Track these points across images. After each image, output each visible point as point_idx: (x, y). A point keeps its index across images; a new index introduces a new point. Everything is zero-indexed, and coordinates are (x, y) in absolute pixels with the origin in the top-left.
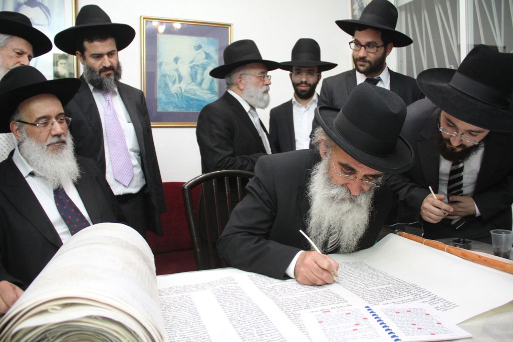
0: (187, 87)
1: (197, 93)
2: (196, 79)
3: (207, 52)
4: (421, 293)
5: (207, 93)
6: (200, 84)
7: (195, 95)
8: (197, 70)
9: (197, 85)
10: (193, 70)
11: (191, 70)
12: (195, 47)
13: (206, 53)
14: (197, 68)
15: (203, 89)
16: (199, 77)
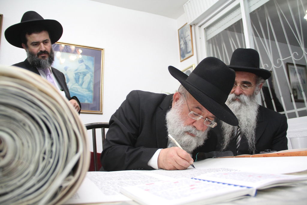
0: (72, 86)
1: (79, 90)
2: (79, 81)
3: (87, 65)
5: (86, 91)
6: (81, 85)
7: (77, 91)
8: (80, 75)
9: (79, 85)
10: (77, 75)
11: (76, 75)
12: (79, 61)
13: (86, 65)
14: (79, 74)
15: (83, 88)
16: (81, 80)
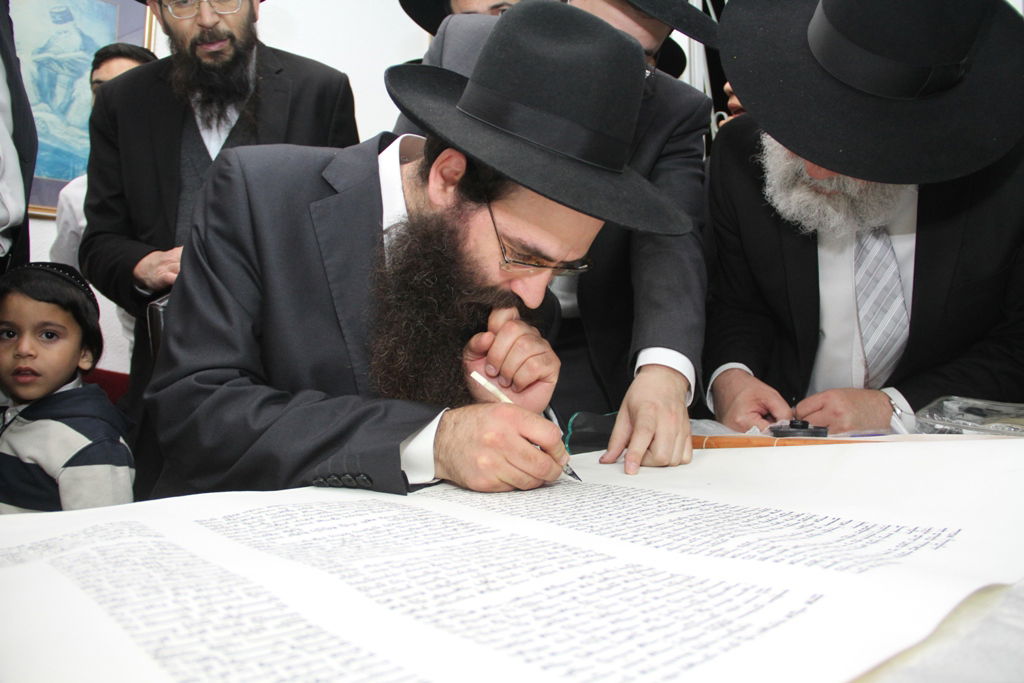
1: (53, 131)
2: (53, 95)
3: (87, 33)
4: (809, 522)
5: (81, 137)
6: (64, 111)
7: (47, 135)
8: (57, 73)
9: (53, 111)
10: (45, 71)
11: (39, 69)
12: (53, 15)
13: (82, 35)
14: (55, 66)
15: (69, 125)
16: (62, 92)
